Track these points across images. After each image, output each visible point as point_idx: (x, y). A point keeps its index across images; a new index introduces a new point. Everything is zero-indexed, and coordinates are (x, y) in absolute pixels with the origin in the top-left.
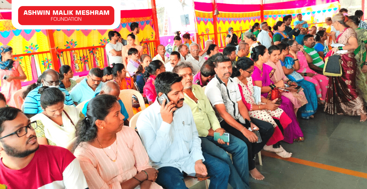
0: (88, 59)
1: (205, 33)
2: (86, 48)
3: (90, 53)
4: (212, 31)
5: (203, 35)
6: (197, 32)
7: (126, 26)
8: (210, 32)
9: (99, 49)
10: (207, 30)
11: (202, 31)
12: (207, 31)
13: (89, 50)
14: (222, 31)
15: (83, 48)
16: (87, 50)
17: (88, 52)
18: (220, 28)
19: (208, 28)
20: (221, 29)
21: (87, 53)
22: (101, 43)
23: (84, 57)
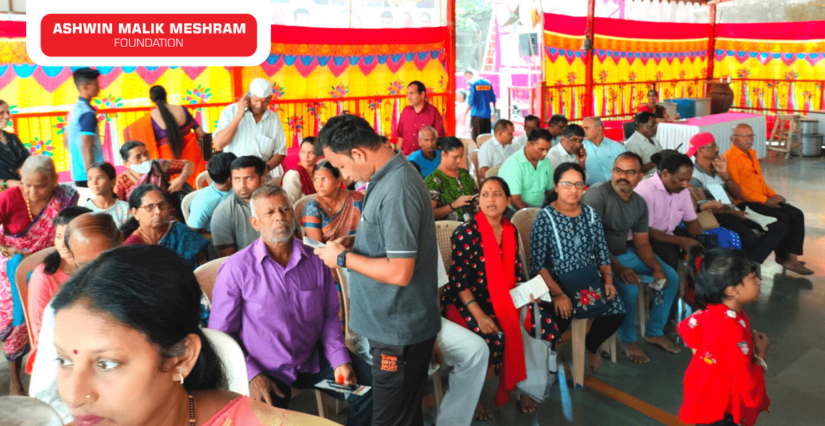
0: (302, 123)
1: (566, 83)
2: (302, 101)
3: (308, 111)
4: (581, 79)
5: (559, 86)
6: (544, 80)
7: (385, 61)
8: (576, 82)
9: (327, 104)
10: (572, 76)
11: (557, 79)
12: (572, 78)
13: (309, 106)
14: (608, 80)
15: (295, 102)
16: (304, 104)
17: (305, 108)
18: (603, 74)
19: (575, 71)
20: (606, 76)
21: (303, 111)
22: (332, 93)
23: (296, 118)
